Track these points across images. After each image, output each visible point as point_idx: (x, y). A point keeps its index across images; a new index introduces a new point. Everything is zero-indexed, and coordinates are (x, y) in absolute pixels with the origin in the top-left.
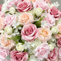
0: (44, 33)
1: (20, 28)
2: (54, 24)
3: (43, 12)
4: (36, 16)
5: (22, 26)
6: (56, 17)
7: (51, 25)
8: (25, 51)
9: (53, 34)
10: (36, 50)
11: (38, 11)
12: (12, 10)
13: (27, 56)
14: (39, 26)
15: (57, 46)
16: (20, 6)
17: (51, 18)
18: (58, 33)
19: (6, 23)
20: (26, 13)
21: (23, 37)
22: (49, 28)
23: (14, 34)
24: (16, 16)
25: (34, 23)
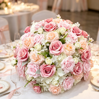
0: (68, 48)
1: (48, 45)
2: (77, 40)
3: (66, 31)
4: (61, 35)
5: (50, 43)
6: (78, 35)
7: (74, 41)
8: (53, 64)
9: (76, 49)
10: (62, 63)
11: (62, 30)
12: (40, 30)
13: (54, 69)
14: (64, 42)
15: (81, 61)
16: (48, 26)
17: (74, 35)
18: (81, 48)
19: (35, 41)
20: (53, 32)
21: (51, 52)
22: (73, 44)
23: (43, 50)
24: (44, 35)
25: (60, 40)
